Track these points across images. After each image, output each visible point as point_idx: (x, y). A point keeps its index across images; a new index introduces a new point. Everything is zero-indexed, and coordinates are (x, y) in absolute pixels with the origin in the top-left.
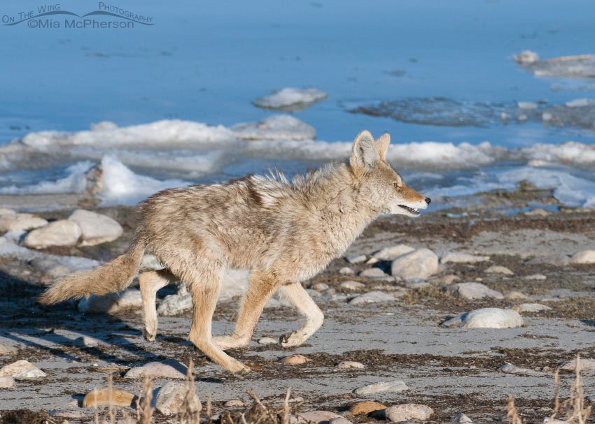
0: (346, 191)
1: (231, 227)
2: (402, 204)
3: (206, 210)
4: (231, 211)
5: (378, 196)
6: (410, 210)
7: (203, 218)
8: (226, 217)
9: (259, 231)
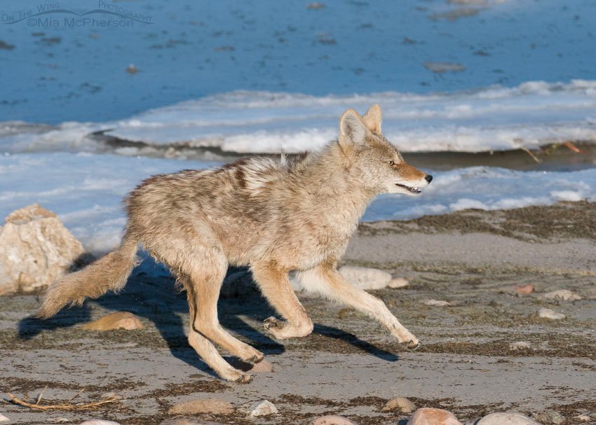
0: (337, 172)
1: (220, 216)
2: (399, 183)
3: (194, 199)
4: (218, 200)
5: (370, 175)
6: (410, 189)
7: (191, 207)
8: (214, 207)
9: (248, 220)
